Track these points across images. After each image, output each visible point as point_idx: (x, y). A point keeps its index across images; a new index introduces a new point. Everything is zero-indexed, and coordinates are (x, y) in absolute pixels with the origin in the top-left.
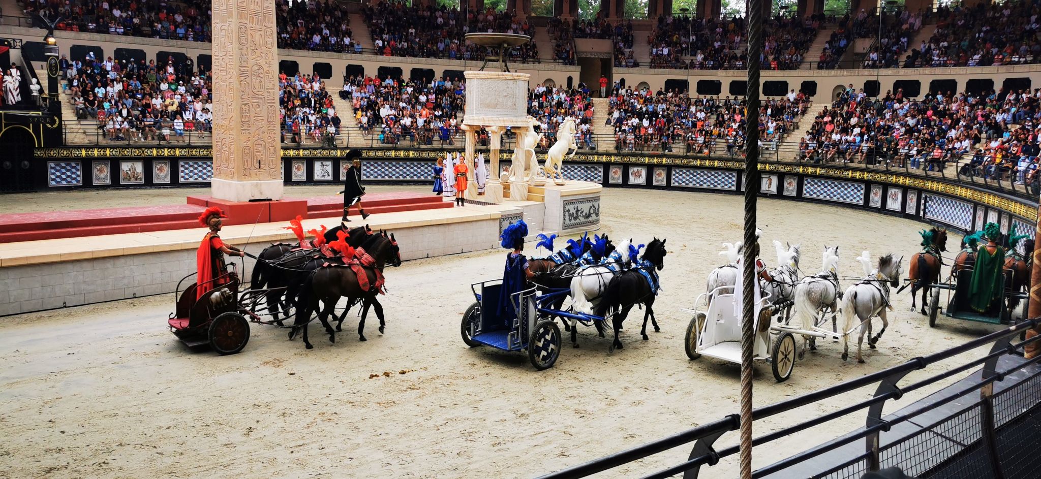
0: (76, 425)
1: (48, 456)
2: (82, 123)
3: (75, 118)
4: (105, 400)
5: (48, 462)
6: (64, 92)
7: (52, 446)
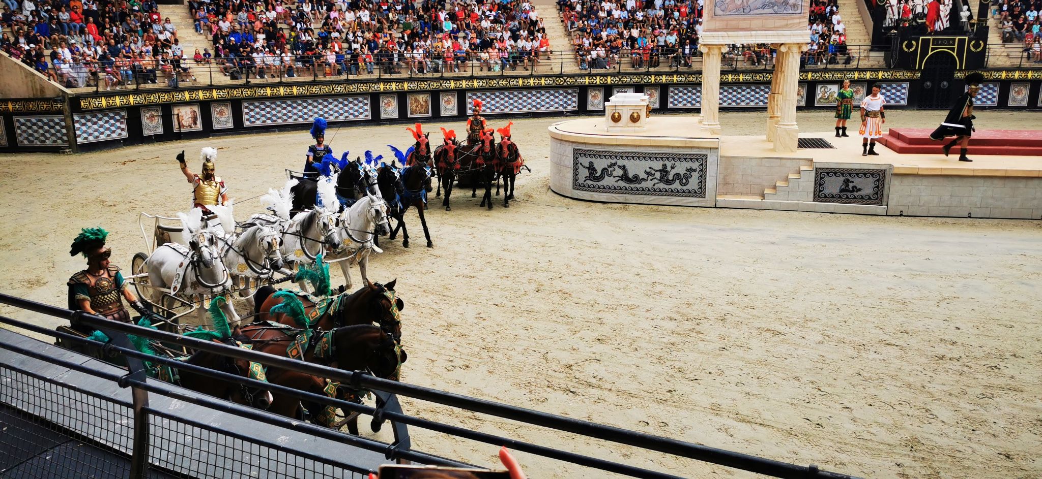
0: (971, 325)
1: (942, 345)
2: (1006, 46)
3: (1001, 42)
4: (1001, 310)
5: (941, 350)
6: (993, 17)
7: (946, 337)
